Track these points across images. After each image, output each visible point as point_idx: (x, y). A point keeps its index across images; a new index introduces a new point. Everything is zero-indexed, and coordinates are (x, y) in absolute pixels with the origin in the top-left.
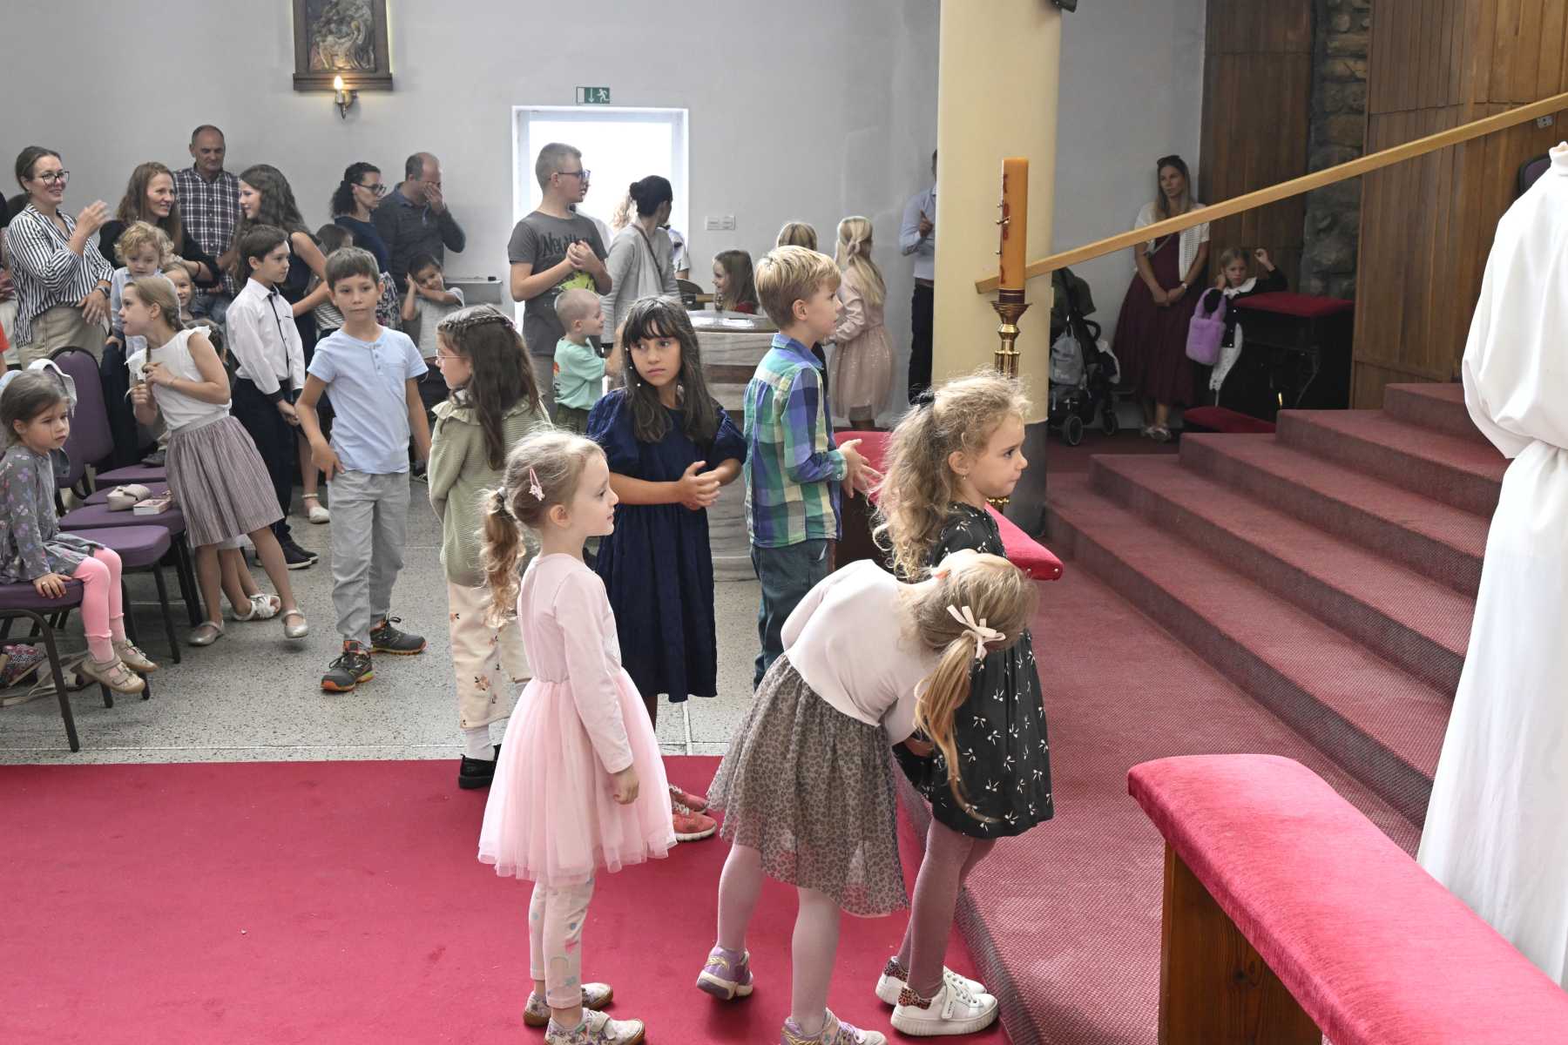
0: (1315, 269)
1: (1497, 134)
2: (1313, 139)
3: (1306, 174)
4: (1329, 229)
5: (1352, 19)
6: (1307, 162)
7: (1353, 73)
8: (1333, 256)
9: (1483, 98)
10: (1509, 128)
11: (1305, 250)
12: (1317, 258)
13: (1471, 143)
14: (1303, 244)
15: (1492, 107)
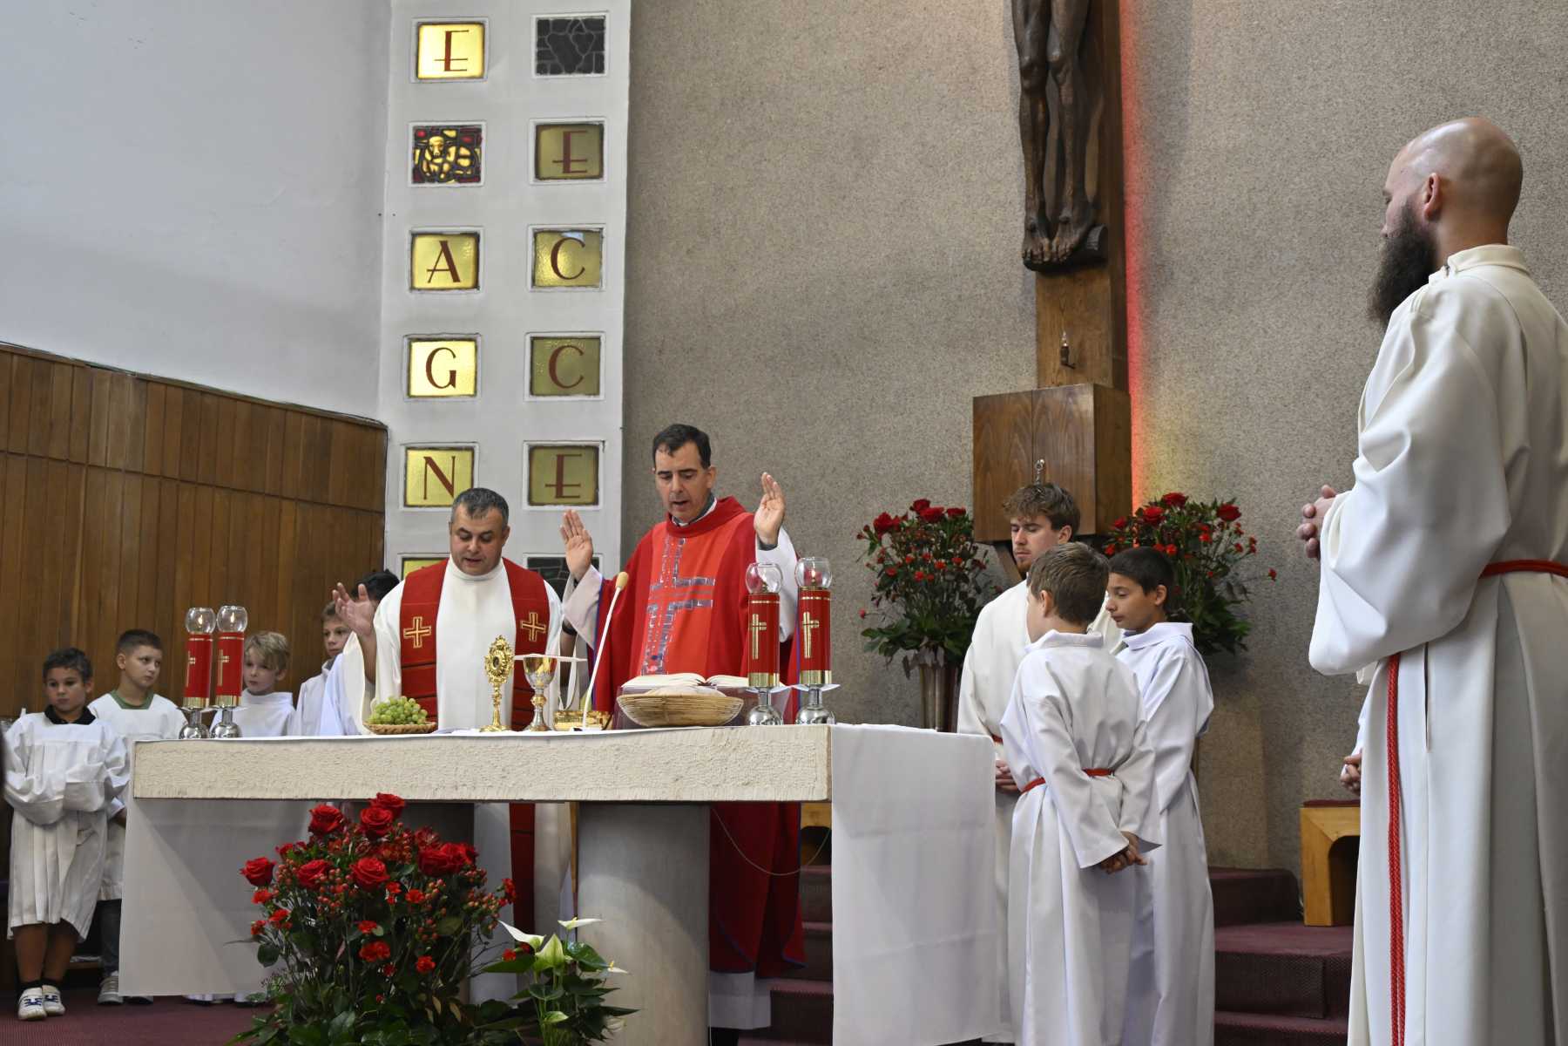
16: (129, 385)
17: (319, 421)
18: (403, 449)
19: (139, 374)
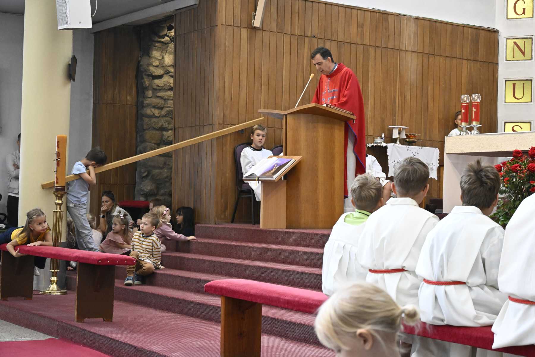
0: (142, 193)
1: (226, 135)
2: (138, 140)
3: (136, 155)
4: (146, 176)
5: (153, 93)
6: (136, 149)
7: (154, 114)
8: (149, 188)
9: (221, 122)
10: (231, 133)
11: (137, 185)
12: (142, 189)
13: (218, 138)
14: (136, 183)
15: (225, 125)
16: (412, 21)
17: (475, 30)
18: (505, 39)
19: (415, 17)
